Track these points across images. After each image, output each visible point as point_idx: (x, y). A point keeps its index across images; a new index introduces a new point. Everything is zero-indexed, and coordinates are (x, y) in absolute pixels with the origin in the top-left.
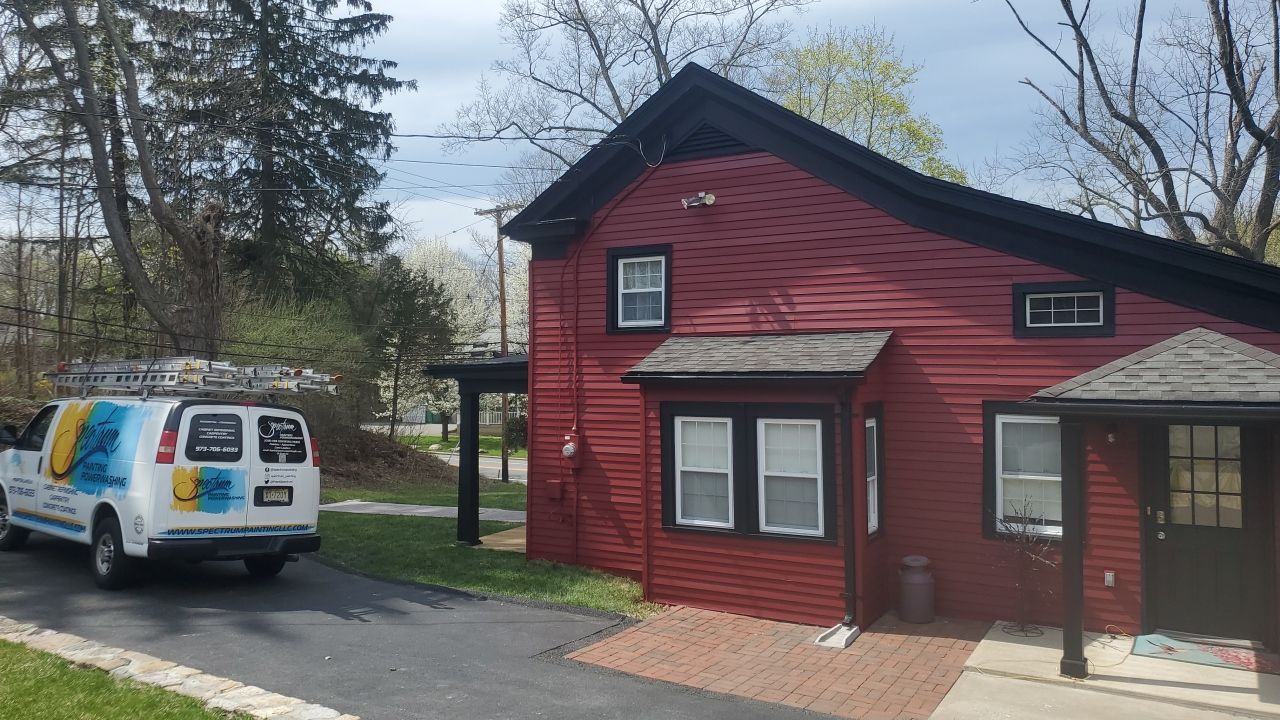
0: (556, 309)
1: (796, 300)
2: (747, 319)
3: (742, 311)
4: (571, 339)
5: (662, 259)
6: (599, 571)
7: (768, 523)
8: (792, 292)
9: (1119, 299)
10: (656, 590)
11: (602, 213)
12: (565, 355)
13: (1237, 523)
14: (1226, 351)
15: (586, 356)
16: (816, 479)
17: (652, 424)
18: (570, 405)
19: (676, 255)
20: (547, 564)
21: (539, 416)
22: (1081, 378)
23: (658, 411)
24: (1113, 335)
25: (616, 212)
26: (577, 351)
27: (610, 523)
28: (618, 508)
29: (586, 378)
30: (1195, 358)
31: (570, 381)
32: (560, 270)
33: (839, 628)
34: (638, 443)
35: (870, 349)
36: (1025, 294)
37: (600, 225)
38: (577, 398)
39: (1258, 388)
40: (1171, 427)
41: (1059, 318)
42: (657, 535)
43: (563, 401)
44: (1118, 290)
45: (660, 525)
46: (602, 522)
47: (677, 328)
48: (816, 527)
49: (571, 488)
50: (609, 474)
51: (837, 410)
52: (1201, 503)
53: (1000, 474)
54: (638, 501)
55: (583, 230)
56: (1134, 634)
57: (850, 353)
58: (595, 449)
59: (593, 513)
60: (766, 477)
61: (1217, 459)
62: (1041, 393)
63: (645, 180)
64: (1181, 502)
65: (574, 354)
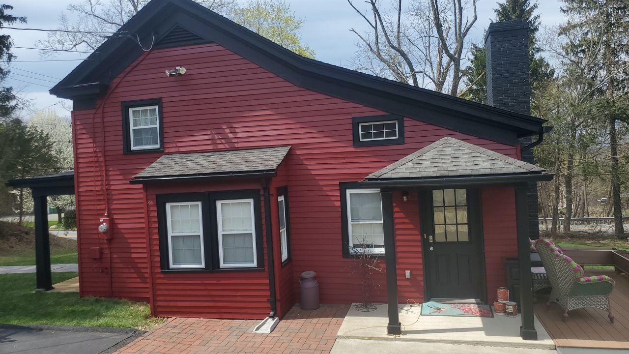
0: (91, 141)
1: (237, 130)
2: (209, 142)
3: (207, 137)
4: (101, 159)
5: (156, 107)
6: (126, 300)
7: (225, 262)
8: (235, 125)
9: (406, 124)
10: (159, 309)
11: (117, 80)
12: (98, 169)
13: (467, 240)
14: (461, 148)
15: (111, 169)
16: (251, 234)
17: (152, 209)
18: (103, 200)
19: (164, 105)
20: (92, 298)
21: (83, 208)
22: (390, 166)
23: (155, 200)
24: (403, 143)
25: (126, 79)
26: (106, 166)
27: (132, 270)
28: (136, 261)
29: (112, 183)
30: (447, 153)
31: (102, 185)
32: (92, 116)
33: (267, 319)
34: (143, 221)
35: (279, 156)
36: (358, 123)
37: (116, 87)
38: (108, 196)
39: (479, 167)
40: (434, 191)
41: (376, 135)
42: (158, 276)
43: (98, 198)
44: (405, 119)
45: (159, 270)
46: (127, 270)
47: (168, 149)
48: (253, 261)
49: (107, 251)
50: (130, 241)
51: (262, 192)
52: (449, 230)
53: (350, 222)
54: (145, 255)
55: (104, 91)
56: (421, 303)
57: (268, 159)
58: (120, 226)
59: (121, 265)
60: (223, 235)
61: (456, 206)
62: (370, 176)
63: (143, 60)
64: (439, 230)
65: (104, 168)
